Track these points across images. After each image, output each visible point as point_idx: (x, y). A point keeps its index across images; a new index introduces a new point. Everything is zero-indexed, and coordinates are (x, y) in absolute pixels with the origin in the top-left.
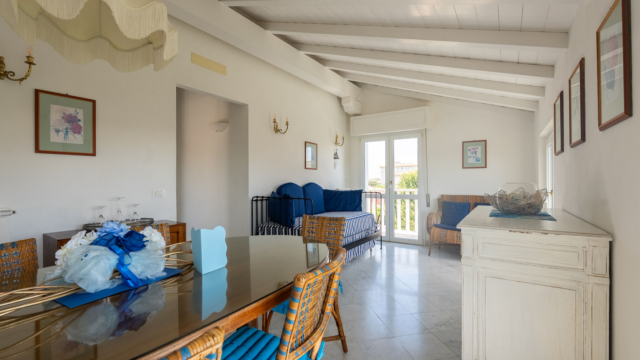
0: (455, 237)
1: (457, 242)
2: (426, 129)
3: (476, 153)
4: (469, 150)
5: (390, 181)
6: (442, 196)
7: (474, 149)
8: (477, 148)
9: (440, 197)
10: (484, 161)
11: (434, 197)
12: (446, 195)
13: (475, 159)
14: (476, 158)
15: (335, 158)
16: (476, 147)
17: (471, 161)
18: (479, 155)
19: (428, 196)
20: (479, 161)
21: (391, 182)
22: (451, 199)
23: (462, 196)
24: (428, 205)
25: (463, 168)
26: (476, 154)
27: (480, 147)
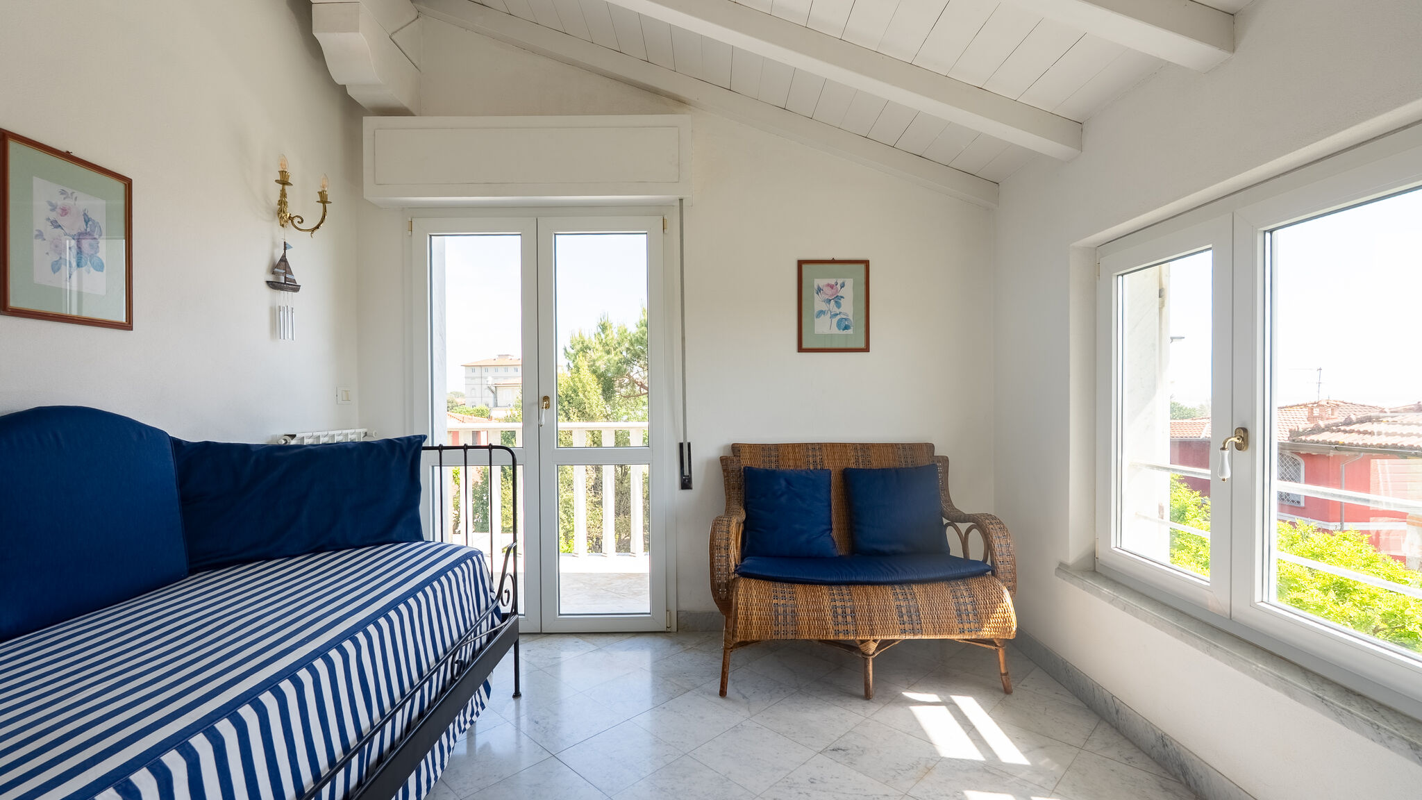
0: (829, 617)
1: (837, 633)
2: (681, 200)
3: (838, 300)
4: (819, 290)
5: (542, 395)
6: (736, 448)
7: (832, 287)
8: (843, 286)
9: (729, 453)
10: (863, 329)
11: (707, 451)
12: (750, 446)
13: (835, 320)
14: (839, 317)
15: (273, 285)
16: (840, 281)
17: (823, 327)
18: (848, 308)
19: (684, 451)
20: (846, 328)
21: (546, 398)
22: (767, 459)
23: (800, 445)
24: (686, 484)
25: (801, 349)
26: (838, 305)
27: (849, 283)
